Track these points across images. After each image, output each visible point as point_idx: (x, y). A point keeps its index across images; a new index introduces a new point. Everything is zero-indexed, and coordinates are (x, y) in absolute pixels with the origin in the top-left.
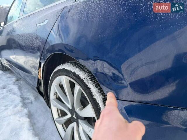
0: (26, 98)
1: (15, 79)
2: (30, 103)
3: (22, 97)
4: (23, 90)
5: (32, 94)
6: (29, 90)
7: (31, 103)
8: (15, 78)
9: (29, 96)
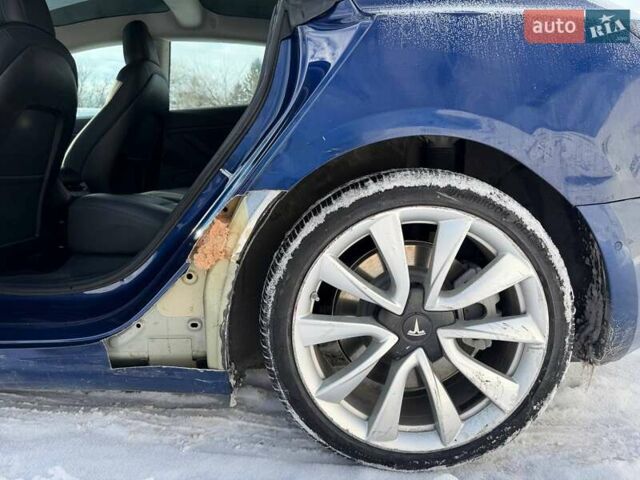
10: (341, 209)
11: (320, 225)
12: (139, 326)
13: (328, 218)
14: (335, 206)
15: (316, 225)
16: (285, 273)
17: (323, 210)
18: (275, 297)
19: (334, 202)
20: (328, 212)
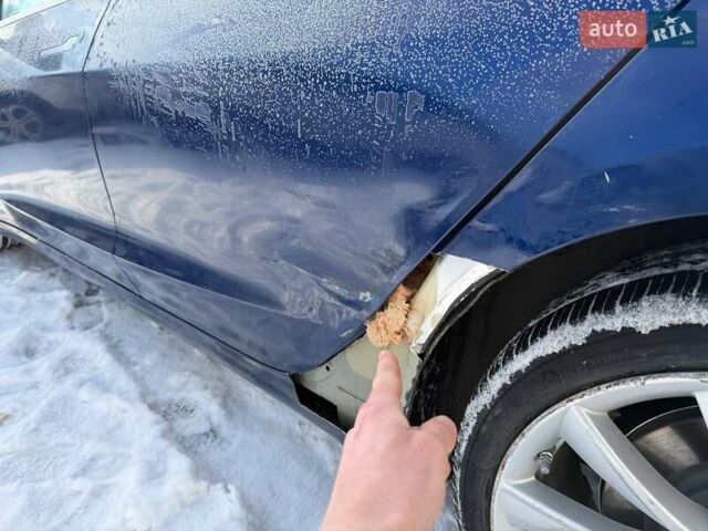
0: (170, 406)
1: (67, 298)
2: (206, 435)
3: (150, 399)
4: (133, 359)
5: (195, 379)
6: (164, 355)
7: (213, 433)
8: (65, 293)
9: (184, 394)
10: (628, 332)
11: (574, 348)
12: (328, 368)
13: (596, 338)
14: (616, 321)
15: (566, 345)
16: (495, 403)
17: (590, 317)
18: (474, 429)
19: (618, 308)
20: (598, 328)
